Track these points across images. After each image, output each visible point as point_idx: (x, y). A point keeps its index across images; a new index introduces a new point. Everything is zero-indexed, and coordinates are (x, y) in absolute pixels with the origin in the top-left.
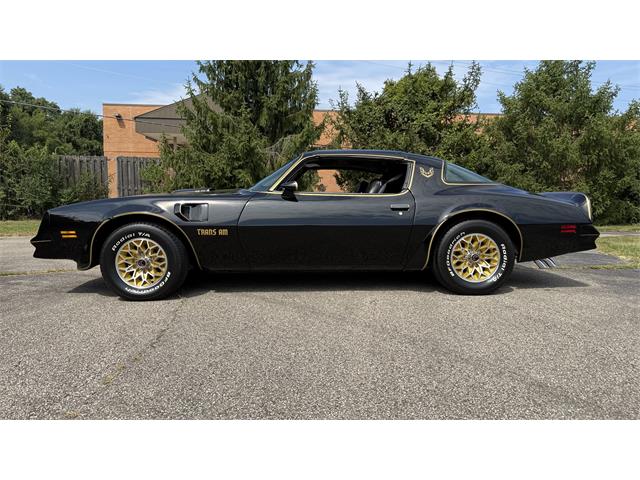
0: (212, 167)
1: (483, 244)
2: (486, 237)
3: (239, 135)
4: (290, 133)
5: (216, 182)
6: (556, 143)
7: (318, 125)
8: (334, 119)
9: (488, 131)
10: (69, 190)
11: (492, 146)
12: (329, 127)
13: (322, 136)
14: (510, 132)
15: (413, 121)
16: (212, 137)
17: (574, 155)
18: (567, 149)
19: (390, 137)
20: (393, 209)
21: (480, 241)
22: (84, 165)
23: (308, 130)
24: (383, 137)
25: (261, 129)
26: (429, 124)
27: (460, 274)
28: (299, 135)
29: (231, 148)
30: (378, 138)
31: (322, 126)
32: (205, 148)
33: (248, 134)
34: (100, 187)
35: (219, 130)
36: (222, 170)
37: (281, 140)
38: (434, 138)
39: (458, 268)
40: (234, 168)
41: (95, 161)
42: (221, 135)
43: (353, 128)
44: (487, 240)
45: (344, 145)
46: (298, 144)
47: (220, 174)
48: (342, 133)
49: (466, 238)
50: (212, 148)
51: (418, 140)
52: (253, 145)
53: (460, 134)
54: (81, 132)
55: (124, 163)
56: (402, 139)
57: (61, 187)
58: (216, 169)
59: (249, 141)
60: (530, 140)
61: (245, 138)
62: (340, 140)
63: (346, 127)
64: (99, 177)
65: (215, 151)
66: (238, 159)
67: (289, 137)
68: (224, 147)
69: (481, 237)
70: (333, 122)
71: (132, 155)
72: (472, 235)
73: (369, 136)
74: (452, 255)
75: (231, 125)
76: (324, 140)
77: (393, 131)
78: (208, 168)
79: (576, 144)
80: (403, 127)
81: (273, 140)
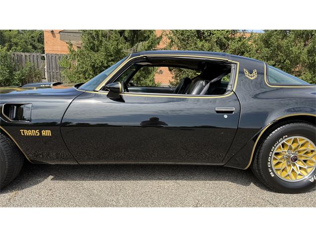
0: (95, 60)
1: (302, 145)
2: (307, 139)
3: (111, 41)
4: (142, 41)
5: (98, 69)
6: (294, 49)
7: (158, 36)
8: (168, 33)
9: (255, 42)
10: (19, 72)
11: (257, 51)
12: (165, 38)
13: (161, 43)
14: (267, 42)
15: (213, 35)
16: (96, 43)
17: (304, 56)
18: (301, 53)
19: (200, 44)
20: (218, 112)
21: (301, 143)
22: (28, 58)
23: (152, 39)
24: (196, 44)
25: (126, 38)
26: (222, 37)
27: (278, 173)
28: (147, 42)
29: (106, 49)
30: (193, 44)
31: (161, 37)
32: (92, 49)
33: (117, 40)
34: (37, 71)
35: (100, 39)
36: (102, 62)
37: (136, 45)
38: (225, 45)
39: (277, 167)
40: (109, 61)
41: (34, 56)
42: (101, 41)
43: (178, 38)
44: (307, 142)
45: (173, 48)
46: (146, 47)
47: (100, 64)
48: (172, 41)
49: (288, 140)
50: (96, 49)
51: (216, 46)
52: (119, 47)
53: (240, 43)
54: (38, 40)
55: (50, 57)
56: (207, 45)
57: (15, 70)
58: (98, 61)
59: (117, 45)
60: (279, 47)
61: (115, 43)
62: (171, 45)
63: (174, 37)
64: (36, 65)
65: (97, 51)
66: (111, 56)
67: (141, 43)
68: (102, 49)
69: (301, 140)
70: (167, 35)
71: (54, 53)
72: (293, 138)
73: (187, 43)
74: (273, 156)
75: (108, 35)
76: (162, 45)
77: (201, 41)
78: (93, 61)
79: (306, 50)
80: (208, 38)
81: (132, 45)
